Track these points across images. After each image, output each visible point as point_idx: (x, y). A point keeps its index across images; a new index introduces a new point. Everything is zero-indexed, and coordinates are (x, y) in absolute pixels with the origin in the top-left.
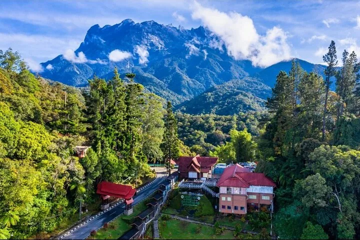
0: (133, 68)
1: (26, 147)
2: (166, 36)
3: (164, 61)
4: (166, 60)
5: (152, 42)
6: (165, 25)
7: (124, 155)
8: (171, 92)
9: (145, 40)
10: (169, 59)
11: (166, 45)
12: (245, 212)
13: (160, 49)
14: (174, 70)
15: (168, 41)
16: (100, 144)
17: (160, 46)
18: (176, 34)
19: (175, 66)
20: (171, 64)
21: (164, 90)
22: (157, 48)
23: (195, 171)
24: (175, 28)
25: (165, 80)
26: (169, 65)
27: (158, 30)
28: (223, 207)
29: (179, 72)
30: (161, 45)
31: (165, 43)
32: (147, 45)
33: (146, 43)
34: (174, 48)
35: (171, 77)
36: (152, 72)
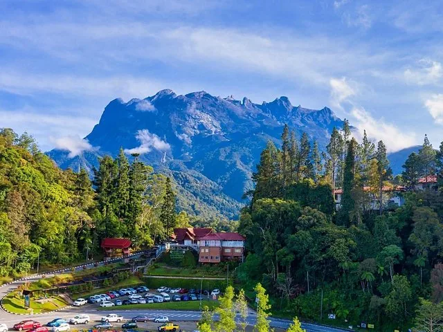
0: (171, 163)
1: (52, 199)
2: (224, 114)
3: (219, 151)
4: (222, 149)
5: (202, 124)
6: (222, 97)
7: (126, 221)
8: (227, 198)
9: (191, 120)
10: (227, 148)
11: (224, 128)
12: (219, 260)
13: (213, 133)
14: (234, 164)
15: (226, 122)
16: (105, 209)
17: (214, 129)
18: (239, 111)
19: (235, 159)
20: (229, 156)
21: (216, 195)
22: (210, 132)
23: (190, 239)
24: (238, 102)
25: (219, 181)
26: (227, 157)
27: (212, 106)
28: (203, 257)
29: (241, 168)
30: (216, 127)
31: (222, 125)
32: (194, 128)
33: (193, 124)
34: (234, 131)
35: (228, 175)
36: (200, 167)
